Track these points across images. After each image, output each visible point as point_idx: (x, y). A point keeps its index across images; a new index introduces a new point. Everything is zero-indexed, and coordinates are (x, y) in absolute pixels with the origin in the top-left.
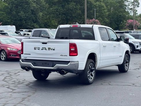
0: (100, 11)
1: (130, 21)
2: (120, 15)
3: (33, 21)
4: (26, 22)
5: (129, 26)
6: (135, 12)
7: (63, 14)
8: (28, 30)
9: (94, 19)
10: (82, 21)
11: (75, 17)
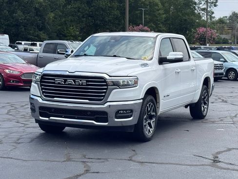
0: (151, 13)
1: (201, 30)
2: (185, 20)
3: (38, 26)
4: (25, 29)
5: (200, 38)
6: (210, 14)
7: (89, 16)
8: (30, 42)
9: (141, 25)
10: (122, 28)
11: (110, 21)
